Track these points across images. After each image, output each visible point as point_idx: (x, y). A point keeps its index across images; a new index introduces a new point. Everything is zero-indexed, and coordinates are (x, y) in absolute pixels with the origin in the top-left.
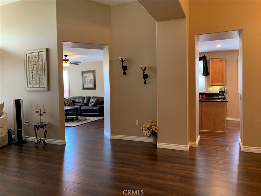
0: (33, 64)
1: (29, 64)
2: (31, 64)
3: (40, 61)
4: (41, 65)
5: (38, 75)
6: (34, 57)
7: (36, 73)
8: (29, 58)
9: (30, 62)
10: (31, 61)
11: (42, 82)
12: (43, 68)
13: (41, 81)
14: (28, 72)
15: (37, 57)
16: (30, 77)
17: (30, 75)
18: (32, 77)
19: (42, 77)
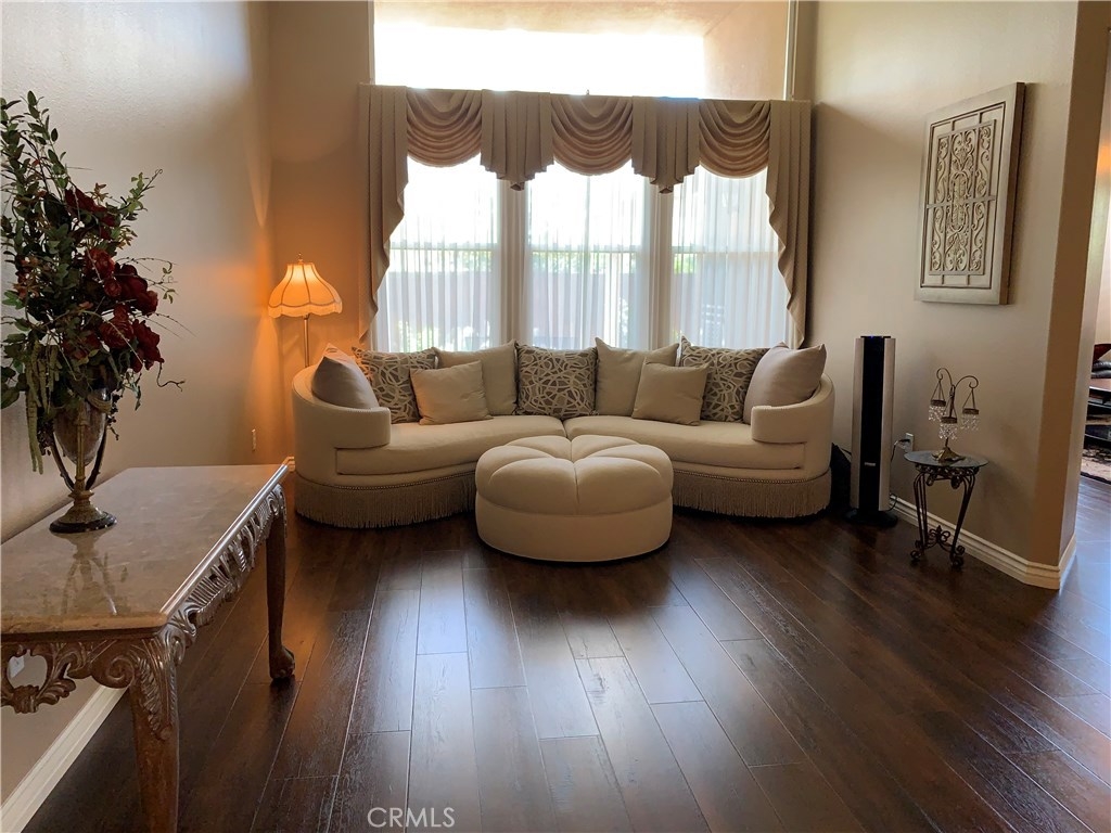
0: (954, 171)
1: (940, 173)
2: (946, 173)
3: (985, 155)
4: (986, 177)
5: (966, 226)
6: (959, 139)
7: (960, 215)
8: (940, 145)
9: (942, 164)
10: (947, 159)
11: (982, 260)
12: (994, 192)
13: (978, 253)
14: (931, 212)
15: (973, 136)
16: (936, 238)
17: (937, 225)
18: (942, 235)
19: (982, 235)
